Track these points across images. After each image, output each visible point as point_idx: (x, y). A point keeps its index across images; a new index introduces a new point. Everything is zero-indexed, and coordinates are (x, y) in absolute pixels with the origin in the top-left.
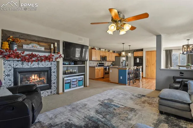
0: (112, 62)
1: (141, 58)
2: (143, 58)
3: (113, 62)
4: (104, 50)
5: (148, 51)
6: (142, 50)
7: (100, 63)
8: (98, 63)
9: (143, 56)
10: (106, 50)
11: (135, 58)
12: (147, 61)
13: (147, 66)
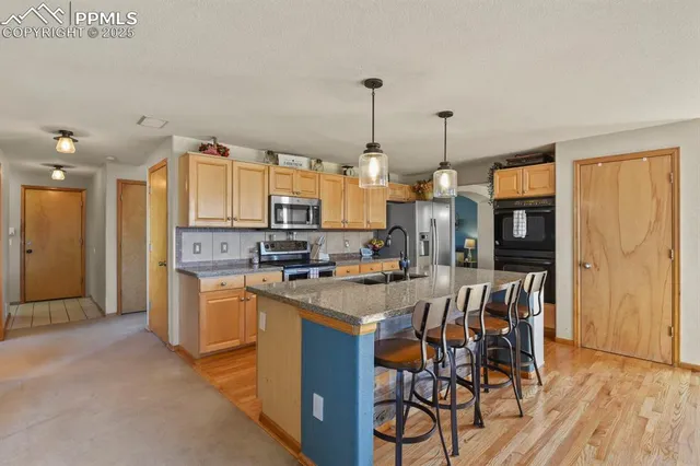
0: (371, 235)
1: (543, 212)
2: (553, 207)
3: (378, 232)
4: (304, 162)
5: (595, 161)
6: (547, 156)
7: (271, 245)
8: (259, 244)
9: (552, 198)
10: (319, 161)
11: (503, 211)
12: (587, 227)
13: (583, 265)
